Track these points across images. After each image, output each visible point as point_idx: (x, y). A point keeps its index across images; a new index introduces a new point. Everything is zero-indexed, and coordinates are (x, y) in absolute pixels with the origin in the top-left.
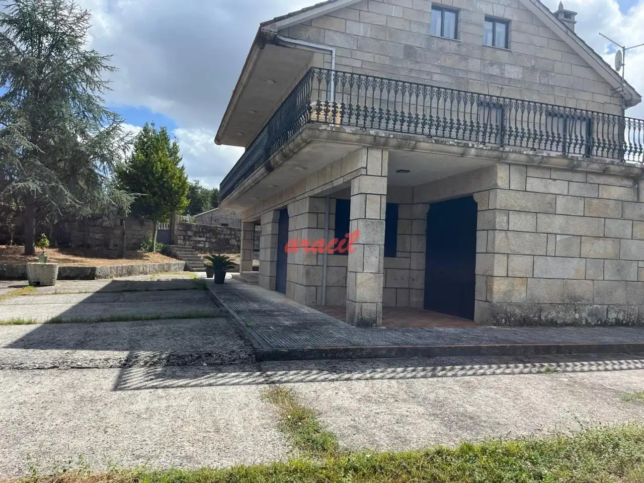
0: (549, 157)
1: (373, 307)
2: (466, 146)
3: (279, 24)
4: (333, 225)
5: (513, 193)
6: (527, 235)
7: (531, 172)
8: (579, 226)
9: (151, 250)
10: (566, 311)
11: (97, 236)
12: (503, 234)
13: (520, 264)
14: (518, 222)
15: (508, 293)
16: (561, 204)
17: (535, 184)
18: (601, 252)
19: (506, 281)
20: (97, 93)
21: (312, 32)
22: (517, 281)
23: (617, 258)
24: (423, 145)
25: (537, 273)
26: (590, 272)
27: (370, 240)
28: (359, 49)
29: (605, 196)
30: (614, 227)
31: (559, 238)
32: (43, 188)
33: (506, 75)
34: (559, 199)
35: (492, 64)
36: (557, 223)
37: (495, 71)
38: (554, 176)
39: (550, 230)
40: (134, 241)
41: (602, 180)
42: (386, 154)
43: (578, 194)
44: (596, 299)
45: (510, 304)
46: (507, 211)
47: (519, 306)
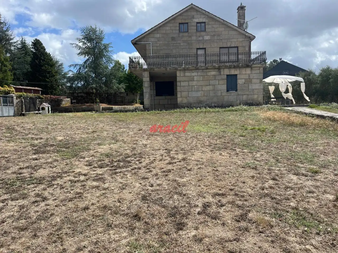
0: (189, 67)
1: (148, 106)
2: (166, 68)
3: (135, 40)
4: (155, 89)
5: (181, 77)
6: (186, 87)
7: (186, 71)
8: (201, 83)
9: (137, 103)
10: (199, 104)
11: (119, 100)
12: (179, 87)
13: (184, 94)
14: (182, 84)
15: (182, 101)
16: (195, 78)
17: (188, 74)
18: (209, 89)
19: (181, 98)
20: (110, 54)
21: (145, 39)
22: (184, 98)
23: (214, 90)
24: (155, 69)
25: (190, 95)
26: (205, 94)
27: (146, 91)
28: (158, 41)
29: (209, 74)
30: (212, 82)
31: (195, 87)
32: (97, 86)
33: (205, 39)
34: (195, 77)
35: (200, 37)
36: (194, 83)
37: (201, 38)
38: (193, 71)
39: (192, 85)
40: (131, 100)
41: (207, 71)
42: (148, 72)
43: (200, 75)
44: (208, 101)
45: (182, 103)
46: (180, 82)
47: (185, 104)
